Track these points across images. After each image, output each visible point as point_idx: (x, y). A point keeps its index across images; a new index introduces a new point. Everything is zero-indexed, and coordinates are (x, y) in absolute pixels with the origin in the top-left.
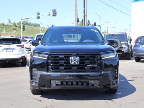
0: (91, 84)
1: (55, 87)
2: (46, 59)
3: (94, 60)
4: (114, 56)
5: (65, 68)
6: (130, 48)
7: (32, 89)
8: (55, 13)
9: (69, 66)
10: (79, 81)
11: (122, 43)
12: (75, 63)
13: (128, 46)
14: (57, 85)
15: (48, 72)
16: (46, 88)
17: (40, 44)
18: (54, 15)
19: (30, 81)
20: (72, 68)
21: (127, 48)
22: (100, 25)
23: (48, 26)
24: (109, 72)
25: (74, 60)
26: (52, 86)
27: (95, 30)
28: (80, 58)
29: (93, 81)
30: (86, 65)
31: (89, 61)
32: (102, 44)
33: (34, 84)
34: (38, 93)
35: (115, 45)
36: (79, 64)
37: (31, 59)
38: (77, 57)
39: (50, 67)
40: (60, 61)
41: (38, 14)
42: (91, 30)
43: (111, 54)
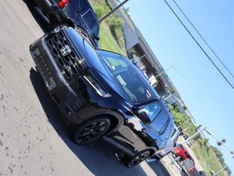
4: (101, 95)
5: (55, 48)
9: (58, 51)
10: (47, 68)
12: (63, 52)
20: (57, 54)
25: (66, 50)
28: (70, 53)
29: (53, 80)
30: (67, 64)
31: (72, 63)
36: (64, 57)
38: (70, 50)
40: (59, 41)
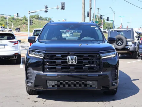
0: (89, 85)
1: (51, 87)
2: (42, 58)
3: (93, 59)
4: (114, 55)
5: (61, 68)
6: (136, 46)
7: (28, 89)
8: (64, 6)
10: (77, 82)
11: (127, 40)
12: (72, 63)
13: (135, 43)
14: (53, 86)
15: (44, 71)
16: (42, 89)
17: (37, 42)
18: (62, 9)
19: (26, 81)
20: (69, 68)
21: (133, 45)
22: (113, 20)
23: (59, 20)
24: (108, 73)
26: (48, 87)
27: (95, 27)
28: (78, 58)
29: (91, 82)
30: (84, 65)
31: (87, 61)
32: (101, 42)
33: (29, 84)
34: (34, 94)
35: (120, 42)
37: (27, 58)
38: (75, 57)
39: (46, 66)
40: (57, 61)
41: (46, 7)
42: (91, 26)
43: (111, 53)
